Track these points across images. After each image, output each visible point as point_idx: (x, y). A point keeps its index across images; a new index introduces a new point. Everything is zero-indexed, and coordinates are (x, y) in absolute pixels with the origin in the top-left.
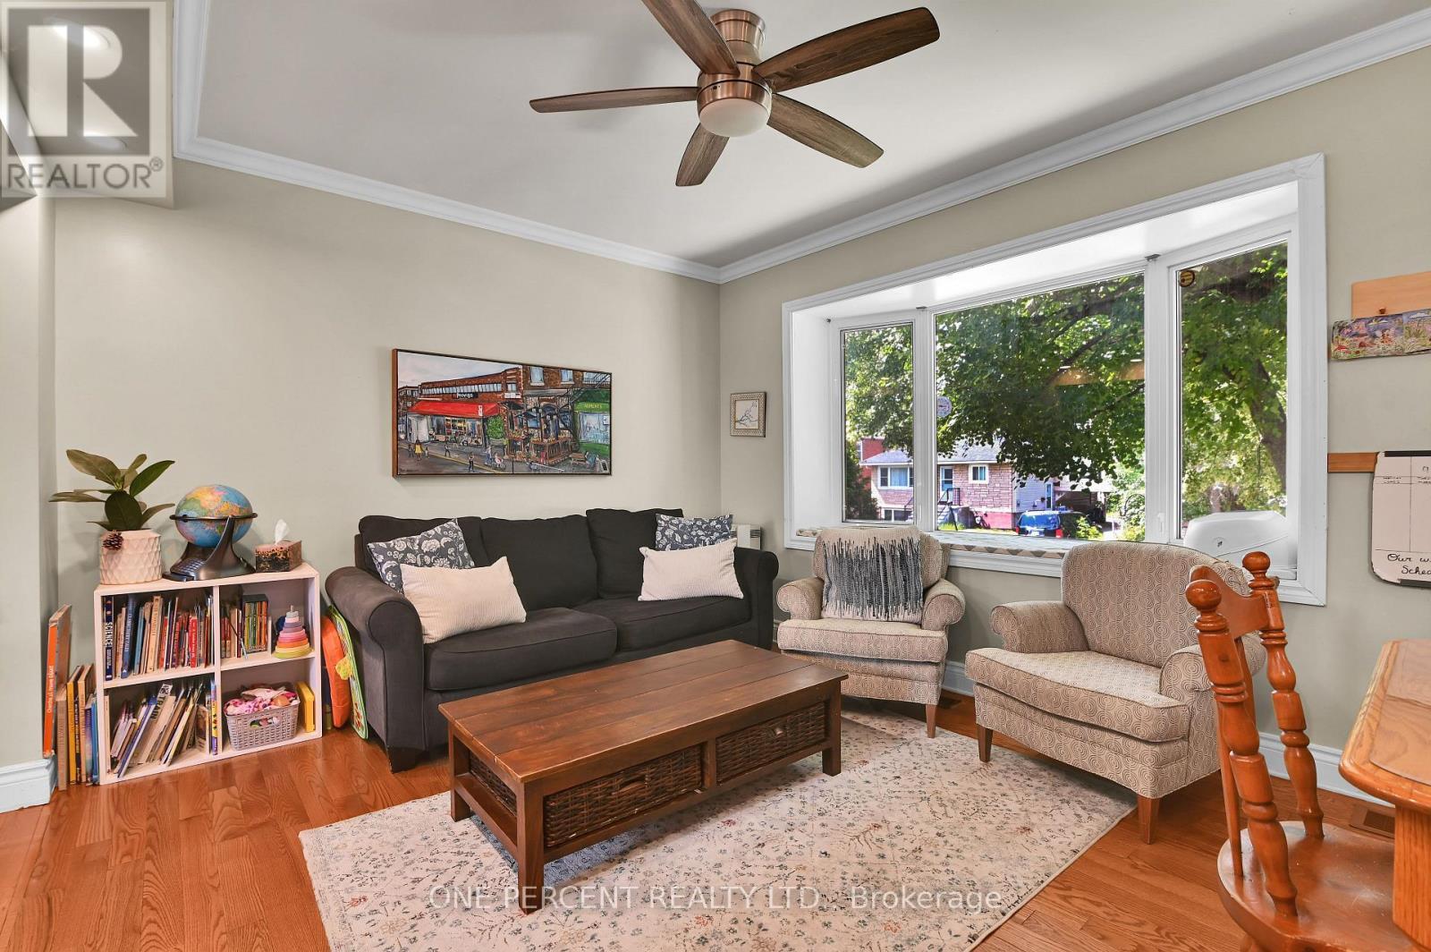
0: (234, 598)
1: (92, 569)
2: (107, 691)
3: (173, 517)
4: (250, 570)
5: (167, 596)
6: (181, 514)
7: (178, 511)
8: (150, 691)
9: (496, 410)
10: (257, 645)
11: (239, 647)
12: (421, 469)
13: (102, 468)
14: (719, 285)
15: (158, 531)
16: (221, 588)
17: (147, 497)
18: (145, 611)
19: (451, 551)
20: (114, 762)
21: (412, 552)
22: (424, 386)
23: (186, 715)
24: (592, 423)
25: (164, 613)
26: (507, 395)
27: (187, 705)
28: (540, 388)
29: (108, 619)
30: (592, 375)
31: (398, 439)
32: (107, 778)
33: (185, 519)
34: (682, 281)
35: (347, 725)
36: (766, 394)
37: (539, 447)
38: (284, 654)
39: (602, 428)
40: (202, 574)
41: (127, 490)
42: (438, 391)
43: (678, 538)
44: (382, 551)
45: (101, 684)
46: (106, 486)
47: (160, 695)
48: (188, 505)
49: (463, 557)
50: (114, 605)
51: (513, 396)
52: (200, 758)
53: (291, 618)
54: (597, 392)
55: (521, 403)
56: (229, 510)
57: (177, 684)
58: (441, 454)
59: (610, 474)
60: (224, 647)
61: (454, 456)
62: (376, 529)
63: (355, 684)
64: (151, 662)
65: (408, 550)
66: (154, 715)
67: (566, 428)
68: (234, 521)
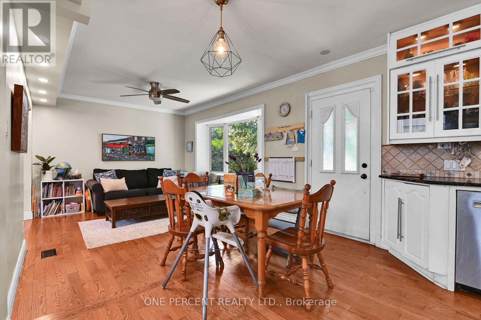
0: (67, 184)
1: (40, 178)
2: (43, 200)
3: (55, 168)
4: (70, 179)
5: (54, 183)
6: (57, 168)
7: (56, 167)
8: (51, 201)
9: (126, 146)
10: (72, 194)
11: (68, 194)
12: (108, 159)
13: (42, 159)
14: (185, 116)
15: (52, 171)
16: (65, 182)
17: (50, 164)
18: (50, 186)
19: (112, 176)
20: (44, 214)
21: (103, 176)
22: (109, 141)
23: (58, 206)
24: (150, 149)
25: (54, 187)
26: (128, 143)
27: (58, 204)
28: (137, 141)
29: (43, 187)
30: (150, 138)
31: (103, 153)
32: (43, 217)
33: (58, 168)
34: (175, 115)
35: (90, 210)
36: (192, 142)
37: (136, 154)
38: (77, 195)
39: (152, 150)
40: (61, 179)
41: (47, 163)
42: (113, 142)
43: (167, 175)
44: (97, 175)
45: (42, 199)
46: (42, 162)
47: (53, 202)
48: (58, 166)
49: (115, 177)
50: (44, 184)
51: (130, 143)
52: (61, 214)
53: (79, 188)
54: (152, 142)
55: (132, 145)
56: (67, 167)
57: (56, 200)
58: (113, 156)
59: (154, 160)
60: (65, 194)
61: (116, 156)
62: (97, 171)
63: (91, 201)
64: (51, 196)
65: (102, 175)
66: (51, 206)
67: (143, 150)
68: (67, 169)
